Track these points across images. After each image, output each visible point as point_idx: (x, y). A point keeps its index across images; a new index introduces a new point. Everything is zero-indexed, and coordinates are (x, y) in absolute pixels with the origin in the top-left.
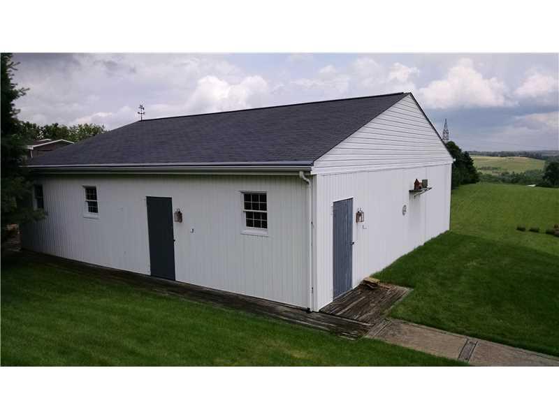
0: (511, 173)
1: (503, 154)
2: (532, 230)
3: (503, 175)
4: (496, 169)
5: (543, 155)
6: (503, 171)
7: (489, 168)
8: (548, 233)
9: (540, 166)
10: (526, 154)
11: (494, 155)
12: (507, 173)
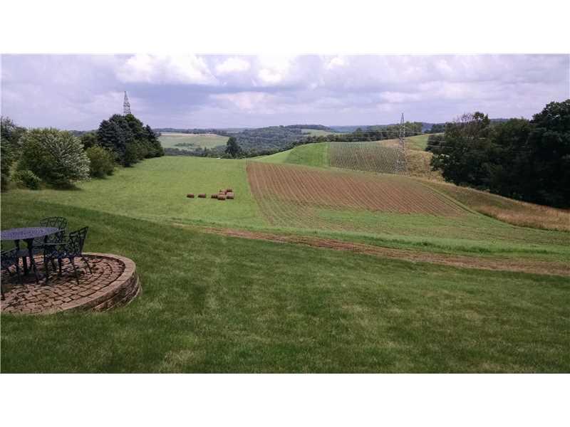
0: (203, 148)
1: (196, 132)
2: (200, 196)
3: (197, 150)
4: (191, 145)
5: (228, 132)
6: (196, 147)
7: (184, 145)
8: (213, 197)
9: (224, 141)
10: (214, 131)
11: (187, 132)
12: (201, 149)
